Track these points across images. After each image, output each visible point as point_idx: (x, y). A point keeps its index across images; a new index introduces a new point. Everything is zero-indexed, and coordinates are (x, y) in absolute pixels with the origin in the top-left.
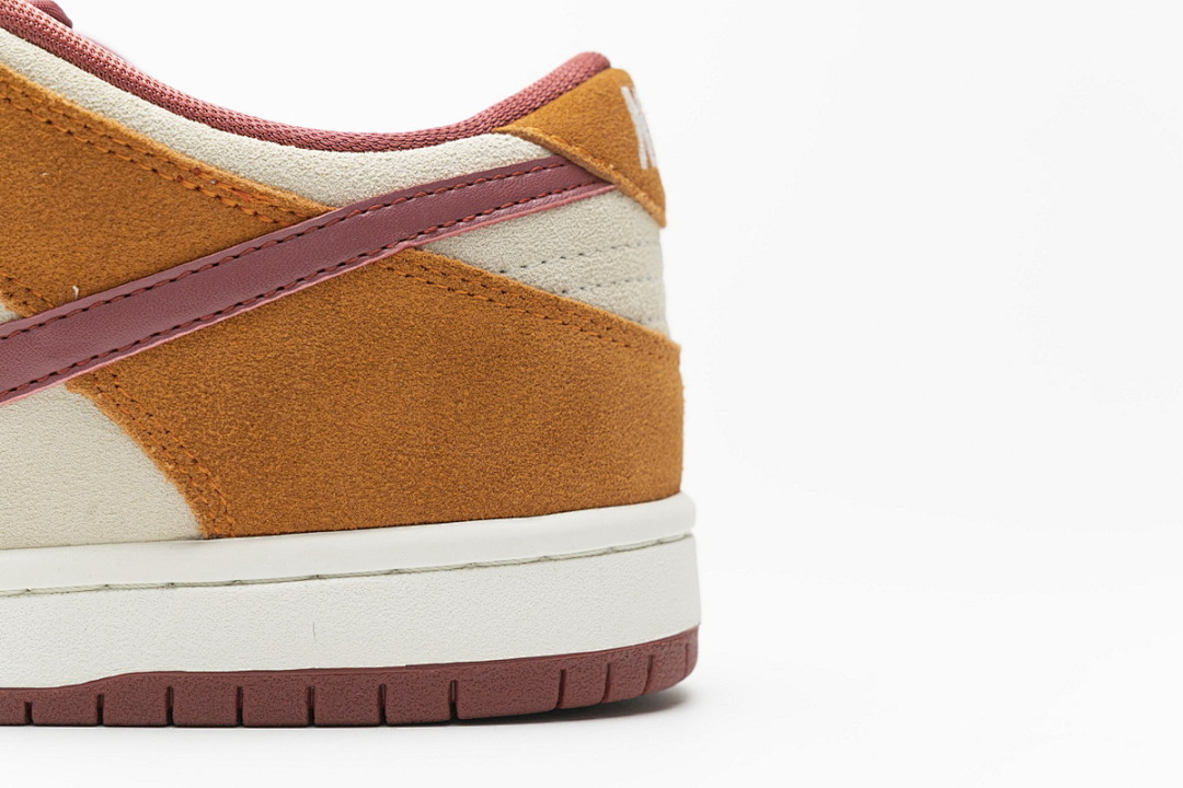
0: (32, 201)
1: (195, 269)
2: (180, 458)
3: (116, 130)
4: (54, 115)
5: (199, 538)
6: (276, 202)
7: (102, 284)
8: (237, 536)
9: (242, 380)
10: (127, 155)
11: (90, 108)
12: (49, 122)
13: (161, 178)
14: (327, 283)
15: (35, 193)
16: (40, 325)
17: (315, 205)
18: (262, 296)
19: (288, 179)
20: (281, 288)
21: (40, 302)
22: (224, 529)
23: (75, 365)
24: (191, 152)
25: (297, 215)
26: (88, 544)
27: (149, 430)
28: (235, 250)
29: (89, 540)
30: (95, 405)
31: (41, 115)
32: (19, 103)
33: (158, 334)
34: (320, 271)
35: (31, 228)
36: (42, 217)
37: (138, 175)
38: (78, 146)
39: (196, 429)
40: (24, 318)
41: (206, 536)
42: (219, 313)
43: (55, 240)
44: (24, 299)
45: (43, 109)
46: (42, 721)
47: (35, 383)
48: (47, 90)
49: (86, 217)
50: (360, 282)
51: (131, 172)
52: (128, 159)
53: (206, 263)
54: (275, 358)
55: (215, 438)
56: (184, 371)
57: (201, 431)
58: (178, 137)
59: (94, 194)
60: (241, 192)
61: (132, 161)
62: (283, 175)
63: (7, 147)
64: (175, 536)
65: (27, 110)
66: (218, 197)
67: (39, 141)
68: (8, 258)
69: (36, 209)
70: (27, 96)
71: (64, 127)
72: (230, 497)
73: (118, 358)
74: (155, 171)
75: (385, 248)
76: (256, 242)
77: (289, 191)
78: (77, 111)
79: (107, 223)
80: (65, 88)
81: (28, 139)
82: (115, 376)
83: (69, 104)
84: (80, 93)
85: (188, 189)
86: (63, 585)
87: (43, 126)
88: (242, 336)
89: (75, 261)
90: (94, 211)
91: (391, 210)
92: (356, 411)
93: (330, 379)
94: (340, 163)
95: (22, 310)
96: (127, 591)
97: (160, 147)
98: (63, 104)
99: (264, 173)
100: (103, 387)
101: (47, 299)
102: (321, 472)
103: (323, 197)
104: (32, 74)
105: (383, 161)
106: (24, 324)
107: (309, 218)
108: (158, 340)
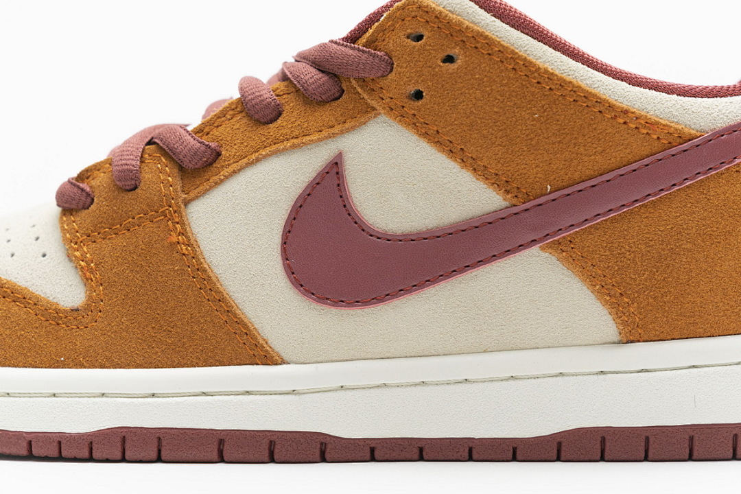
0: (527, 132)
1: (621, 174)
2: (612, 293)
3: (579, 87)
4: (543, 78)
5: (620, 342)
6: (672, 131)
7: (564, 184)
8: (644, 341)
9: (651, 243)
10: (585, 102)
11: (562, 73)
12: (538, 83)
13: (604, 117)
14: (701, 181)
15: (529, 127)
16: (526, 210)
17: (694, 132)
18: (662, 190)
19: (677, 116)
20: (674, 185)
21: (526, 196)
22: (637, 337)
23: (548, 235)
24: (621, 100)
25: (684, 138)
26: (549, 347)
27: (594, 275)
28: (646, 161)
29: (550, 345)
30: (558, 260)
31: (535, 78)
32: (521, 71)
33: (599, 215)
34: (697, 174)
35: (525, 149)
36: (533, 142)
37: (591, 115)
38: (556, 97)
39: (623, 274)
40: (515, 206)
41: (625, 341)
42: (636, 201)
43: (539, 156)
44: (516, 194)
45: (536, 75)
46: (523, 458)
47: (522, 247)
48: (538, 62)
49: (559, 142)
50: (721, 180)
51: (587, 113)
52: (585, 105)
53: (629, 170)
54: (672, 229)
55: (635, 280)
56: (615, 237)
57: (626, 275)
58: (612, 90)
59: (565, 127)
60: (651, 124)
61: (587, 106)
62: (674, 113)
63: (513, 99)
64: (604, 341)
65: (526, 75)
66: (636, 128)
67: (533, 94)
68: (508, 168)
69: (529, 137)
70: (526, 66)
71: (548, 86)
72: (641, 317)
73: (574, 231)
74: (600, 112)
75: (735, 158)
76: (659, 156)
77: (678, 123)
78: (557, 75)
79: (572, 146)
80: (547, 61)
81: (526, 93)
82: (571, 241)
83: (551, 71)
84: (555, 64)
85: (620, 123)
86: (535, 373)
87: (535, 85)
88: (651, 215)
89: (550, 170)
90: (564, 138)
91: (737, 134)
92: (719, 261)
93: (704, 242)
94: (705, 105)
95: (515, 201)
96: (575, 377)
97: (604, 97)
98: (548, 71)
99: (663, 112)
100: (565, 249)
101: (530, 194)
102: (698, 300)
103: (697, 127)
104: (528, 52)
105: (728, 104)
106: (515, 210)
107: (690, 140)
108: (600, 218)
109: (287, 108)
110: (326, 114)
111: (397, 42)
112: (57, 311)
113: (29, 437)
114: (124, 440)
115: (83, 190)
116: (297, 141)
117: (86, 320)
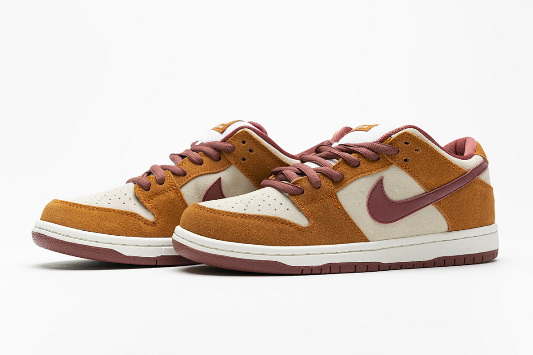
0: (434, 171)
3: (446, 158)
5: (448, 232)
6: (463, 170)
7: (439, 186)
8: (454, 231)
9: (458, 203)
14: (468, 185)
17: (467, 170)
22: (452, 230)
25: (465, 172)
26: (431, 234)
27: (445, 212)
30: (436, 208)
35: (433, 176)
36: (435, 174)
38: (441, 161)
40: (427, 192)
43: (436, 178)
44: (428, 189)
46: (426, 267)
47: (428, 204)
50: (472, 184)
51: (447, 166)
54: (462, 198)
56: (450, 201)
60: (459, 169)
61: (447, 164)
68: (427, 182)
72: (455, 224)
73: (441, 200)
79: (443, 175)
82: (440, 203)
88: (457, 195)
89: (437, 182)
93: (468, 202)
100: (438, 205)
101: (431, 189)
102: (467, 219)
109: (361, 162)
110: (376, 165)
111: (401, 144)
112: (302, 227)
113: (303, 268)
114: (330, 267)
115: (299, 188)
116: (369, 172)
117: (311, 230)
